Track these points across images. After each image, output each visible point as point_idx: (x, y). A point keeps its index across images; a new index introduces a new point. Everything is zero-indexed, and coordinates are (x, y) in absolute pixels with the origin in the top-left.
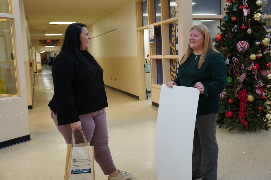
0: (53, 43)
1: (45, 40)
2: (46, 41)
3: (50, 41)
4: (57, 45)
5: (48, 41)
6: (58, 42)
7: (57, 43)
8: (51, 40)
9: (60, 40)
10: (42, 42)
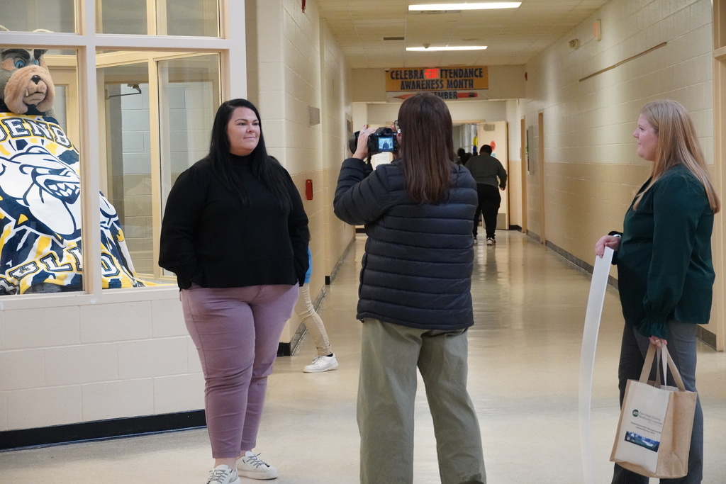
0: (450, 85)
1: (416, 71)
2: (418, 72)
3: (437, 76)
4: (472, 96)
5: (427, 76)
6: (476, 81)
7: (471, 85)
8: (444, 71)
9: (486, 67)
10: (400, 81)
